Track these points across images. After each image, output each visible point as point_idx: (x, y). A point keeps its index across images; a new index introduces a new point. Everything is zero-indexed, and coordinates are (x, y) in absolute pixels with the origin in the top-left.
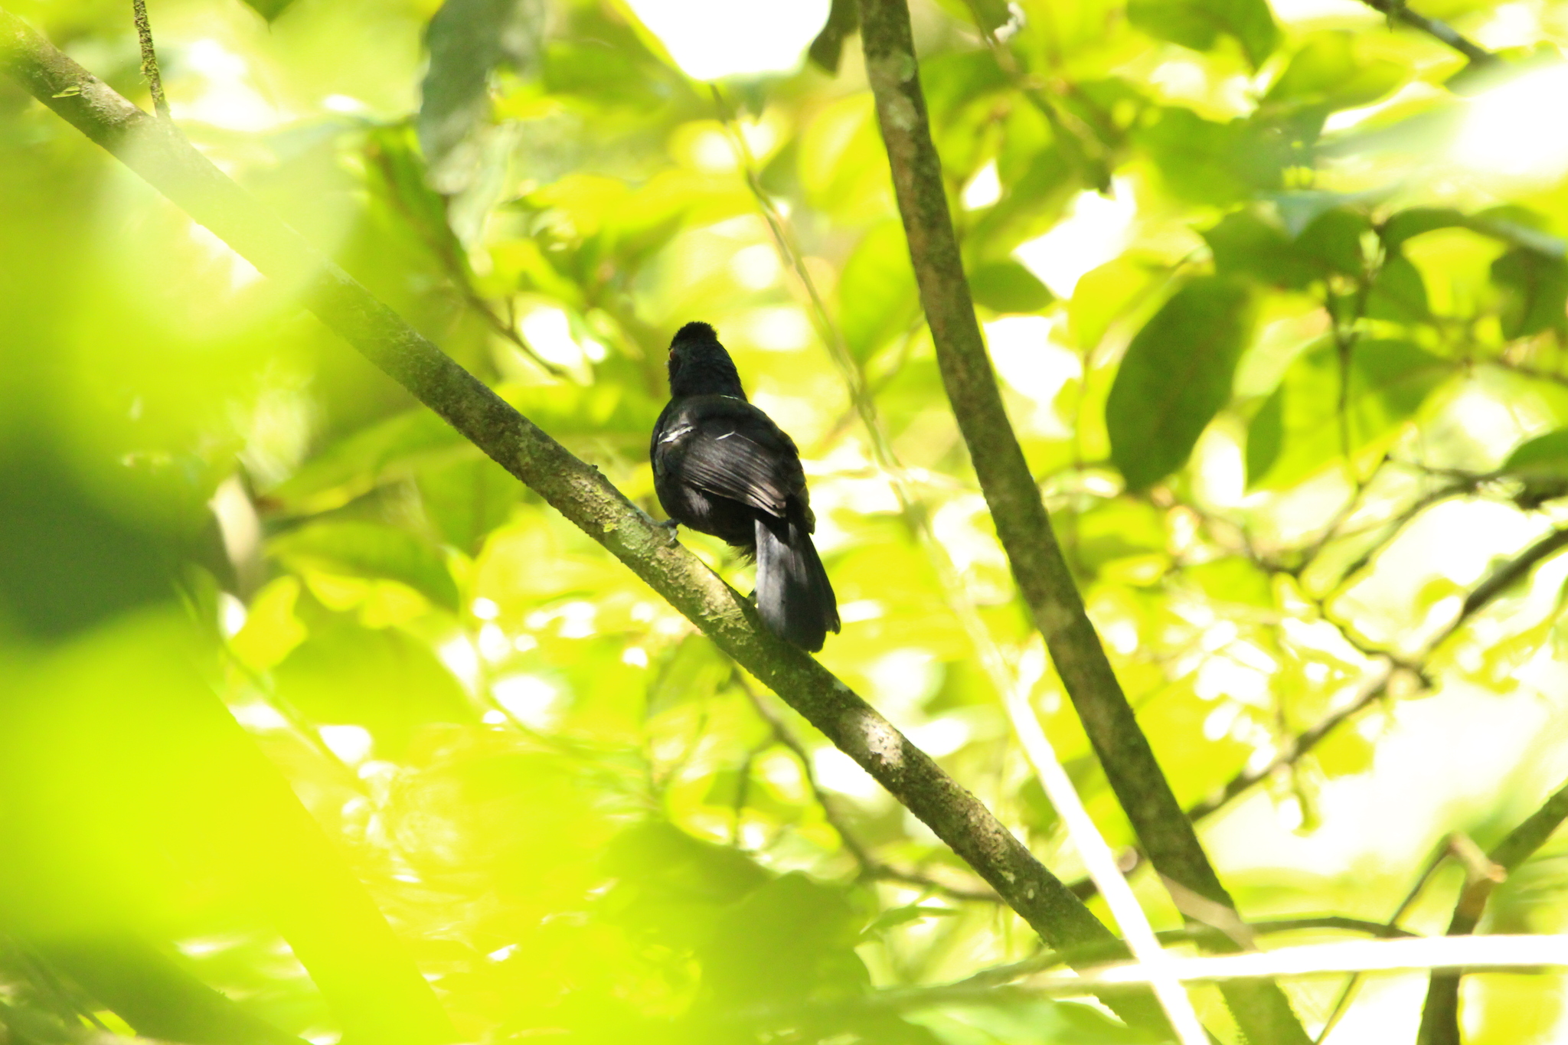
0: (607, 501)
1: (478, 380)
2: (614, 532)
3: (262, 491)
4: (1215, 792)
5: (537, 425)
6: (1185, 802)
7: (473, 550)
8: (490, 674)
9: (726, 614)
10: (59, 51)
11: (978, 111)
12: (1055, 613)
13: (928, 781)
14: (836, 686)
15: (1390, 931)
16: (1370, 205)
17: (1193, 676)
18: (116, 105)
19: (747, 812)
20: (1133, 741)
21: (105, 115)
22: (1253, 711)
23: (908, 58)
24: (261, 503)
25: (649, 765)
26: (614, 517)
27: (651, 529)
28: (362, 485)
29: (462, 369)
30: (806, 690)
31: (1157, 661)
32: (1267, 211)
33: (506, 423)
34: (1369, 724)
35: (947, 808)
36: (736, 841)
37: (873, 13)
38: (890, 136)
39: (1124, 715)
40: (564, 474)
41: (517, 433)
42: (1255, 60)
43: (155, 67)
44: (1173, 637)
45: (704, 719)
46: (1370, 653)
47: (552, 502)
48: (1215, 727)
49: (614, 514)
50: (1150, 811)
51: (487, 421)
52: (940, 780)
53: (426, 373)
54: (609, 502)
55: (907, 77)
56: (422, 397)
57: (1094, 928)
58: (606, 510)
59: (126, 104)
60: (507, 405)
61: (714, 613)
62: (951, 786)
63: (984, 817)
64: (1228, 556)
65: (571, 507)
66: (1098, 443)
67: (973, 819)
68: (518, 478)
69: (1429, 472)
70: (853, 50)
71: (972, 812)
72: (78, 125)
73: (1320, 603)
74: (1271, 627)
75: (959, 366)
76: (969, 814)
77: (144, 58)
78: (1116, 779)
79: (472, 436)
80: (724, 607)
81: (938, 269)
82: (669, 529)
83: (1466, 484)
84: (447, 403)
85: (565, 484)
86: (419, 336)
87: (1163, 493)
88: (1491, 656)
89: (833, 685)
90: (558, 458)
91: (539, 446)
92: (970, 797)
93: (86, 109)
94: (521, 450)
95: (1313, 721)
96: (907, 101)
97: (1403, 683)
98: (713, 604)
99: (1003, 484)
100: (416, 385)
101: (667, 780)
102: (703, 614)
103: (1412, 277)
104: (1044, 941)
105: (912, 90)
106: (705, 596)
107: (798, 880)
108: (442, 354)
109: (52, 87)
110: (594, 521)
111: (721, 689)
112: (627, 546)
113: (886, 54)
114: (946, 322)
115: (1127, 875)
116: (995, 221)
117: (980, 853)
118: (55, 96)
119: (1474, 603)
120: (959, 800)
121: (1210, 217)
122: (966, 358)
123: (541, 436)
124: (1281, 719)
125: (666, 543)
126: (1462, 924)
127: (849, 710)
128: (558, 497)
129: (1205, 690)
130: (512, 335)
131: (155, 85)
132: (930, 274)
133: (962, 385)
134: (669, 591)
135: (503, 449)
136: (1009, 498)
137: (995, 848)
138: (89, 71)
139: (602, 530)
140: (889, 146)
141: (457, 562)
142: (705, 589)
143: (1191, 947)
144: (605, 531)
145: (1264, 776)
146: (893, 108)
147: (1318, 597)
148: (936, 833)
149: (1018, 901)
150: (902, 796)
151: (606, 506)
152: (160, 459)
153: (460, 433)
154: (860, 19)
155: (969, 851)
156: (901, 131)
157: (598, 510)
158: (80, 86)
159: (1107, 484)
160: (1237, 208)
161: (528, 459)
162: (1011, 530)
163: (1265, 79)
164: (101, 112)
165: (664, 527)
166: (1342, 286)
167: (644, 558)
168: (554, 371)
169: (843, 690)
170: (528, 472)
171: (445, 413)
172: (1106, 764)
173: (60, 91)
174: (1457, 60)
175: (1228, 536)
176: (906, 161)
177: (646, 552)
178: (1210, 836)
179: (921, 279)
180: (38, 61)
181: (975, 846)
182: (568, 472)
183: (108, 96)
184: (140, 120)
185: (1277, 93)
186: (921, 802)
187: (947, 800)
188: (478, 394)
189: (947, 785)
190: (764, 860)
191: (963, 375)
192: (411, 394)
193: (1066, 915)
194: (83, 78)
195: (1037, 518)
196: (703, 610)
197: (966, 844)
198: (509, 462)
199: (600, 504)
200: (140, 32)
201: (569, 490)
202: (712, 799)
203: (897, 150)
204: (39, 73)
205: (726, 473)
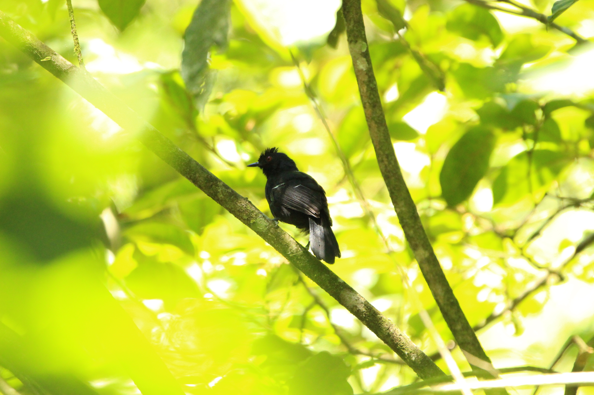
0: (251, 211)
1: (202, 166)
2: (254, 223)
3: (120, 211)
4: (482, 321)
5: (225, 183)
6: (472, 323)
7: (200, 232)
8: (206, 277)
9: (297, 254)
10: (43, 43)
11: (390, 65)
12: (423, 253)
13: (374, 316)
14: (339, 281)
15: (550, 371)
16: (539, 98)
17: (473, 278)
18: (65, 64)
19: (305, 330)
20: (452, 300)
21: (61, 67)
22: (496, 291)
23: (364, 43)
24: (119, 216)
25: (268, 312)
26: (254, 217)
27: (268, 222)
28: (158, 208)
29: (196, 162)
30: (328, 282)
31: (459, 272)
32: (500, 101)
33: (213, 182)
34: (539, 296)
35: (381, 326)
36: (301, 341)
37: (351, 26)
38: (358, 73)
39: (449, 291)
40: (235, 201)
41: (217, 186)
42: (495, 44)
43: (79, 49)
44: (466, 263)
45: (288, 295)
46: (539, 268)
47: (231, 212)
48: (482, 297)
49: (254, 216)
50: (459, 327)
51: (206, 181)
52: (379, 316)
53: (183, 164)
54: (252, 211)
55: (364, 50)
56: (181, 173)
57: (438, 371)
58: (251, 214)
59: (68, 63)
60: (214, 175)
61: (292, 253)
62: (383, 318)
63: (395, 329)
64: (486, 232)
65: (238, 213)
66: (437, 189)
67: (391, 330)
68: (218, 203)
69: (562, 199)
70: (343, 40)
71: (391, 328)
72: (51, 71)
73: (521, 249)
74: (502, 259)
75: (385, 159)
76: (390, 328)
77: (75, 45)
78: (446, 315)
79: (200, 187)
80: (296, 251)
81: (376, 123)
82: (275, 222)
83: (577, 203)
84: (191, 175)
85: (236, 205)
86: (180, 149)
87: (461, 208)
88: (586, 269)
89: (338, 280)
90: (233, 195)
91: (226, 190)
92: (390, 322)
93: (54, 65)
94: (219, 192)
95: (519, 294)
96: (364, 59)
97: (553, 279)
98: (292, 250)
99: (402, 204)
100: (179, 168)
101: (275, 318)
102: (288, 253)
103: (555, 126)
104: (419, 376)
105: (366, 55)
106: (289, 247)
107: (325, 355)
108: (189, 156)
109: (41, 57)
110: (247, 219)
111: (295, 284)
112: (259, 228)
113: (356, 42)
114: (380, 142)
115: (450, 350)
116: (397, 106)
117: (394, 343)
118: (41, 60)
119: (580, 249)
120: (386, 323)
121: (478, 104)
122: (387, 156)
123: (226, 187)
124: (507, 293)
125: (274, 227)
126: (577, 368)
127: (344, 289)
128: (233, 210)
129: (477, 283)
130: (214, 151)
131: (79, 56)
132: (373, 125)
133: (386, 166)
134: (275, 245)
135: (212, 192)
136: (404, 209)
137: (400, 341)
138: (54, 51)
139: (250, 222)
140: (357, 77)
141: (194, 237)
142: (289, 244)
143: (475, 378)
144: (251, 222)
145: (500, 315)
146: (358, 62)
147: (521, 246)
148: (377, 336)
149: (409, 361)
150: (364, 322)
151: (251, 213)
152: (82, 199)
153: (196, 186)
154: (346, 28)
155: (390, 342)
156: (362, 70)
157: (248, 214)
158: (51, 57)
159: (440, 205)
160: (488, 100)
161: (221, 196)
162: (405, 221)
163: (498, 52)
164: (59, 66)
165: (273, 221)
166: (529, 129)
167: (266, 233)
168: (231, 165)
169: (342, 282)
170: (221, 201)
171: (190, 179)
172: (442, 309)
173: (44, 58)
174: (572, 42)
175: (486, 224)
176: (364, 82)
177: (266, 230)
178: (481, 336)
179: (370, 127)
180: (35, 47)
181: (392, 340)
182: (237, 201)
183: (62, 60)
184: (74, 69)
185: (504, 56)
186: (372, 324)
187: (381, 323)
188: (202, 171)
189: (381, 317)
190: (312, 348)
191: (386, 163)
192: (177, 172)
193: (427, 366)
194: (52, 54)
195: (415, 217)
196: (288, 252)
197: (389, 340)
198: (214, 197)
199: (249, 212)
200: (74, 36)
201: (237, 207)
202: (291, 326)
203: (360, 78)
204: (36, 52)
205: (297, 200)
